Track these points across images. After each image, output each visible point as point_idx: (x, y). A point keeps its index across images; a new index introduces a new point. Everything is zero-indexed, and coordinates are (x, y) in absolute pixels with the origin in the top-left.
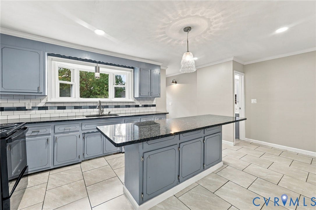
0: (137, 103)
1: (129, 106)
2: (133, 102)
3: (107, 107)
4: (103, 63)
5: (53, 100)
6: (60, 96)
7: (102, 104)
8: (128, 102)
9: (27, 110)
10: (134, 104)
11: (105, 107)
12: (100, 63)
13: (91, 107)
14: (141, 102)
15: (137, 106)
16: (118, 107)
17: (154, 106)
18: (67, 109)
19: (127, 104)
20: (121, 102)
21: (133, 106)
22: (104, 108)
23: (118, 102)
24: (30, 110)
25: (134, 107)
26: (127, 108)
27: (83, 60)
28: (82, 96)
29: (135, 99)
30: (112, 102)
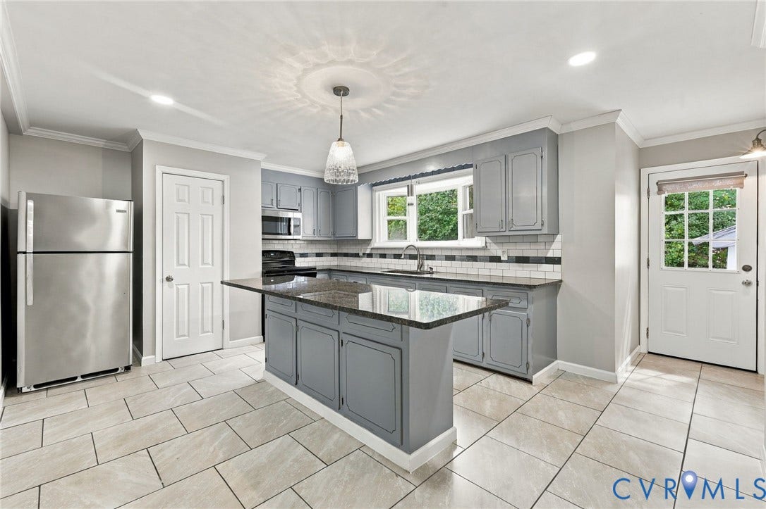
0: (495, 250)
1: (474, 259)
2: (483, 249)
4: (415, 177)
8: (473, 249)
10: (487, 254)
11: (433, 258)
12: (409, 178)
14: (506, 247)
15: (496, 259)
16: (452, 258)
17: (557, 261)
19: (470, 254)
20: (457, 249)
21: (483, 259)
22: (429, 259)
23: (451, 249)
25: (487, 261)
26: (470, 264)
27: (390, 182)
28: (420, 238)
29: (489, 241)
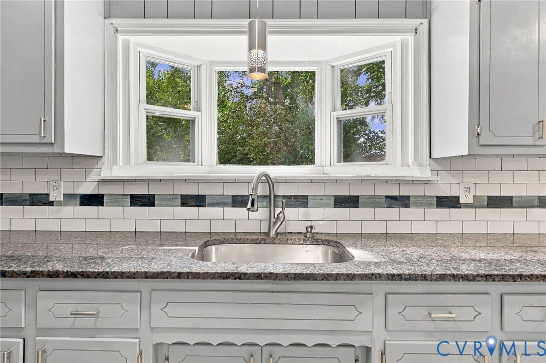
0: (450, 187)
1: (405, 202)
2: (426, 182)
3: (301, 201)
5: (117, 172)
6: (150, 158)
7: (281, 190)
8: (399, 182)
9: (51, 204)
10: (433, 193)
11: (292, 201)
13: (238, 201)
14: (470, 179)
16: (351, 202)
18: (158, 206)
19: (394, 191)
20: (362, 182)
21: (424, 202)
22: (288, 206)
23: (349, 182)
24: (59, 204)
25: (429, 205)
29: (437, 167)
30: (324, 182)
